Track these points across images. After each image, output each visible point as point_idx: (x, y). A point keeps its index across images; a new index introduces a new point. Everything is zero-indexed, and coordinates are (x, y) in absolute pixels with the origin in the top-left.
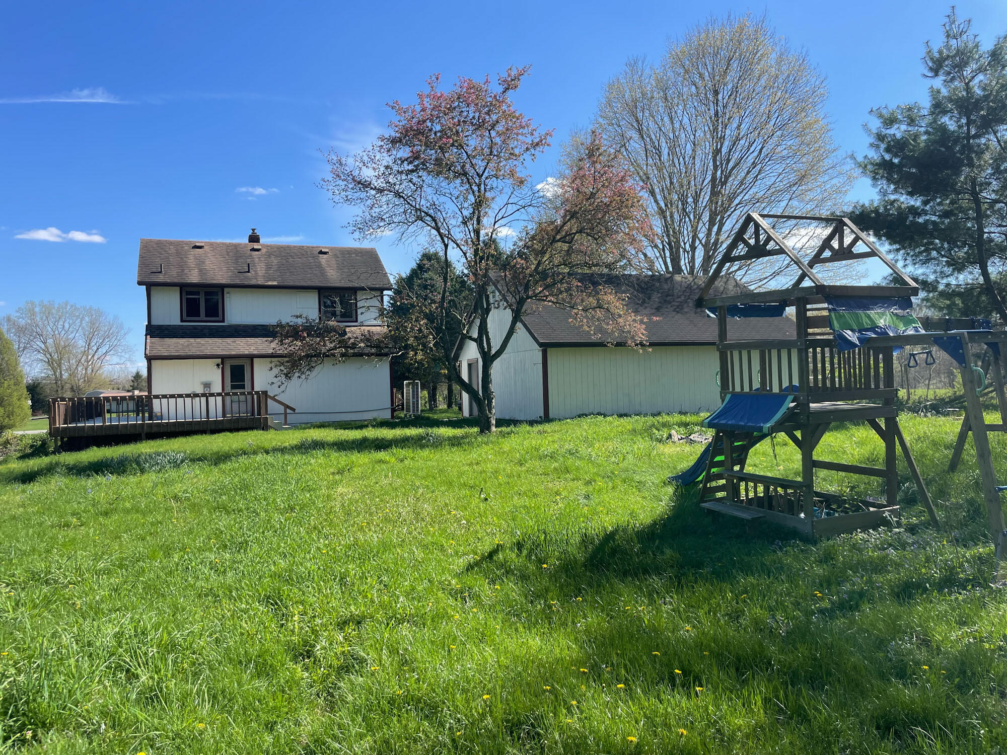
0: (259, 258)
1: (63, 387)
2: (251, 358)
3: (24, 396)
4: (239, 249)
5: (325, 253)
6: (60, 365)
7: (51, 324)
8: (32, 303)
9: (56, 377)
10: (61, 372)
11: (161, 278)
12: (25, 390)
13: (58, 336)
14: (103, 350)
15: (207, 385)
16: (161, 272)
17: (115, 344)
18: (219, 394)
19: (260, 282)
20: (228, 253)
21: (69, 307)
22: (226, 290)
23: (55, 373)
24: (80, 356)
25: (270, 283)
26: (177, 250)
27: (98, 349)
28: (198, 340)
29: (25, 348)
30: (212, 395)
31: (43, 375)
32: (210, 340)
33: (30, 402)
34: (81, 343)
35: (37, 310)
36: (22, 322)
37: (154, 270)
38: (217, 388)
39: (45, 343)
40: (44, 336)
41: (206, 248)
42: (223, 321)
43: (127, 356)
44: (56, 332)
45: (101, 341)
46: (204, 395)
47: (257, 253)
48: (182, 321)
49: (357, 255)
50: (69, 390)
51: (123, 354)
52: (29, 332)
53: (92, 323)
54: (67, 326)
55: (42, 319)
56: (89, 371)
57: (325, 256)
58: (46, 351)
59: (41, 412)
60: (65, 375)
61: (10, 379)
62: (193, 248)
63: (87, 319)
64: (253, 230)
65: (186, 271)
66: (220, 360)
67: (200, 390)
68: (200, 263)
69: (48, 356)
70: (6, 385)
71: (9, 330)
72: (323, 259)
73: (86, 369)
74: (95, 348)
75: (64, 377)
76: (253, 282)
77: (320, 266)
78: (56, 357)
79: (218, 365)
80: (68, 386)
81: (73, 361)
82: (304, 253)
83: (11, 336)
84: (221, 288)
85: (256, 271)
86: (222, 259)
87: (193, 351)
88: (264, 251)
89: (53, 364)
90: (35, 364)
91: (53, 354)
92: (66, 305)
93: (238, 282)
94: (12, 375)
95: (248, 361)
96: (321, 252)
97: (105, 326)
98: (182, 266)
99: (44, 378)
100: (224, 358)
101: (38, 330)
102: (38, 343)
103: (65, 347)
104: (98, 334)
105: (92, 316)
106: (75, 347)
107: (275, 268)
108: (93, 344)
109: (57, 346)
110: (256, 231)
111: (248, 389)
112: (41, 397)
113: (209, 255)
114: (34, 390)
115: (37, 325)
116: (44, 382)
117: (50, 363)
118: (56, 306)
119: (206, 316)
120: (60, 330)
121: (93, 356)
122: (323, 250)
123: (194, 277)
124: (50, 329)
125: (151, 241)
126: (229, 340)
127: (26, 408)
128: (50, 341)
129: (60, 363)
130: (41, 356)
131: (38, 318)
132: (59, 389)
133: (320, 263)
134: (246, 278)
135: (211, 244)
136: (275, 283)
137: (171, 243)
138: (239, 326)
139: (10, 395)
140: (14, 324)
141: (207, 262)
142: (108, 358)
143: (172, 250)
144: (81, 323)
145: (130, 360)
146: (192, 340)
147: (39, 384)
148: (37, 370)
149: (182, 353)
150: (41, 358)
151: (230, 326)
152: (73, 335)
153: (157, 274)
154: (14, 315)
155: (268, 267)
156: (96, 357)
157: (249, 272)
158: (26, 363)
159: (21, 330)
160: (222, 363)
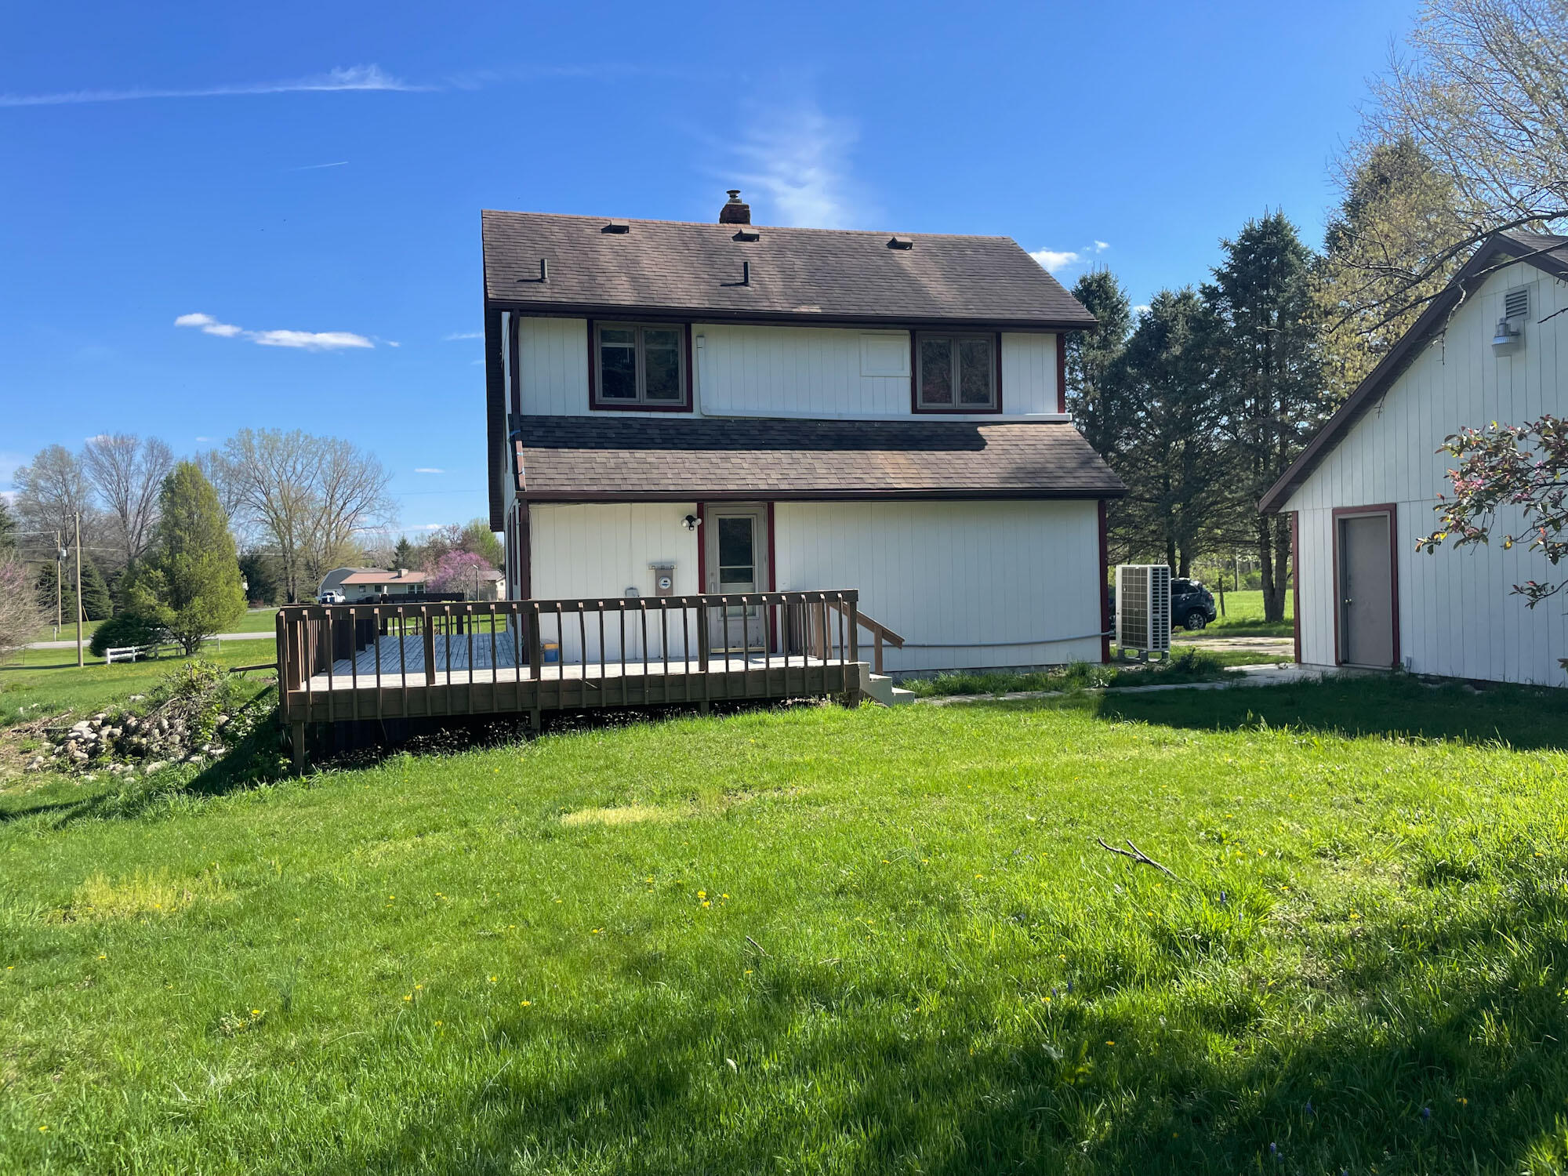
0: (759, 256)
1: (294, 562)
2: (769, 499)
3: (235, 578)
4: (706, 235)
5: (904, 246)
6: (289, 529)
7: (276, 465)
8: (249, 432)
9: (284, 545)
10: (291, 540)
11: (544, 294)
12: (237, 569)
13: (286, 483)
14: (351, 506)
15: (664, 572)
16: (541, 280)
17: (370, 496)
18: (693, 601)
19: (781, 306)
20: (685, 243)
21: (302, 439)
22: (696, 328)
23: (282, 541)
24: (318, 514)
25: (804, 309)
26: (569, 236)
27: (345, 504)
28: (640, 454)
29: (238, 501)
30: (676, 603)
31: (265, 543)
32: (669, 455)
33: (245, 586)
34: (321, 494)
35: (255, 442)
36: (234, 462)
37: (526, 276)
38: (687, 585)
39: (267, 494)
40: (266, 484)
41: (632, 231)
42: (689, 408)
43: (388, 515)
44: (284, 478)
45: (349, 492)
46: (653, 603)
47: (749, 244)
48: (593, 406)
49: (975, 251)
50: (303, 567)
51: (382, 512)
52: (243, 477)
53: (336, 464)
54: (299, 468)
55: (262, 455)
56: (333, 538)
57: (906, 253)
58: (269, 506)
59: (262, 601)
60: (298, 544)
61: (213, 550)
62: (604, 231)
63: (328, 457)
64: (733, 194)
65: (601, 280)
66: (693, 507)
67: (647, 591)
68: (629, 265)
69: (272, 514)
70: (206, 560)
71: (214, 475)
72: (904, 258)
73: (328, 535)
74: (341, 503)
75: (295, 547)
76: (764, 306)
77: (901, 273)
78: (283, 516)
79: (690, 519)
80: (301, 561)
81: (309, 523)
82: (855, 246)
83: (217, 483)
84: (683, 321)
85: (760, 283)
86: (676, 256)
87: (634, 481)
88: (764, 240)
89: (280, 526)
90: (253, 527)
91: (279, 512)
92: (298, 436)
93: (727, 305)
94: (215, 542)
95: (760, 509)
96: (894, 244)
97: (355, 468)
98: (590, 272)
99: (267, 549)
100: (703, 501)
101: (257, 474)
102: (258, 494)
103: (297, 501)
104: (345, 481)
105: (335, 452)
106: (312, 499)
107: (803, 275)
108: (338, 496)
109: (284, 498)
110: (739, 196)
111: (759, 586)
112: (263, 577)
113: (644, 246)
114: (250, 567)
115: (256, 468)
116: (266, 554)
117: (275, 524)
118: (283, 437)
119: (651, 394)
120: (289, 475)
121: (338, 514)
122: (899, 239)
123: (623, 294)
124: (274, 473)
125: (506, 215)
126: (714, 455)
127: (239, 599)
128: (275, 491)
129: (290, 525)
130: (262, 515)
131: (257, 456)
132: (289, 566)
133: (898, 266)
134: (746, 296)
135: (643, 226)
136: (816, 309)
137: (552, 221)
138: (726, 420)
139: (213, 577)
140: (222, 464)
141: (645, 261)
142: (362, 518)
143: (559, 235)
144: (320, 464)
145: (391, 521)
146: (624, 454)
147: (259, 557)
148: (256, 536)
149: (604, 485)
150: (263, 517)
151: (707, 422)
152: (308, 482)
153: (533, 285)
154: (222, 450)
155: (788, 275)
156: (342, 516)
157: (746, 283)
158: (240, 525)
159: (232, 474)
160: (701, 513)
